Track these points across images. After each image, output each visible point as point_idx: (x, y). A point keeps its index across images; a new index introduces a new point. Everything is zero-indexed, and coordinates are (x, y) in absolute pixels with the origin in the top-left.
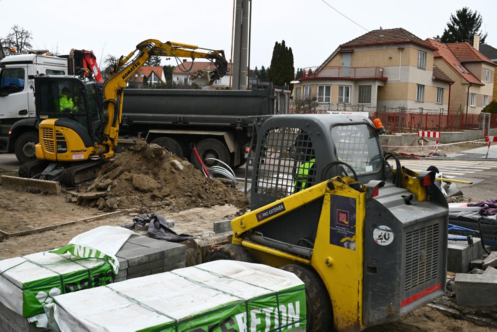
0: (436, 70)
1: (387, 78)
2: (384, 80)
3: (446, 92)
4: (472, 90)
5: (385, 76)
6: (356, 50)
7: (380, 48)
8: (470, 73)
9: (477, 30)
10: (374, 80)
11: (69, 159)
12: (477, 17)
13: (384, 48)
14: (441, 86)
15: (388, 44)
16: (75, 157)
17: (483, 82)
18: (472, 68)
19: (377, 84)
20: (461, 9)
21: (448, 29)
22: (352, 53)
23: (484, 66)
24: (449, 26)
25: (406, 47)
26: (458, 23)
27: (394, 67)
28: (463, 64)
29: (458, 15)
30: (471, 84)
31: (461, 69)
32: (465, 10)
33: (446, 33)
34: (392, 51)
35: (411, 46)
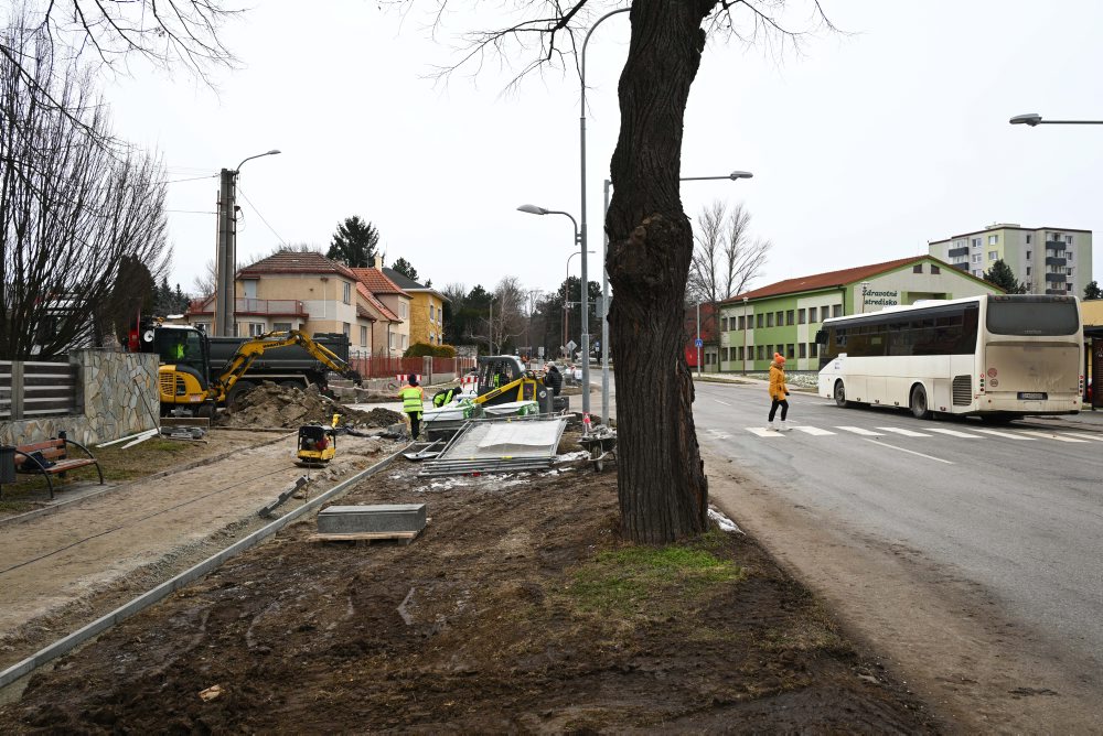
0: (359, 307)
1: (308, 315)
2: (305, 317)
3: (369, 331)
4: (392, 329)
5: (305, 311)
6: (263, 277)
7: (296, 276)
8: (386, 308)
9: (372, 247)
10: (295, 316)
11: (187, 401)
12: (371, 229)
13: (302, 276)
14: (364, 324)
15: (307, 273)
16: (193, 400)
17: (400, 318)
18: (387, 301)
19: (299, 322)
20: (351, 218)
21: (335, 242)
22: (258, 280)
23: (400, 299)
24: (336, 238)
25: (331, 277)
26: (347, 235)
27: (317, 302)
28: (376, 295)
29: (348, 225)
30: (391, 321)
31: (376, 302)
32: (356, 219)
33: (333, 248)
34: (314, 281)
35: (337, 277)
